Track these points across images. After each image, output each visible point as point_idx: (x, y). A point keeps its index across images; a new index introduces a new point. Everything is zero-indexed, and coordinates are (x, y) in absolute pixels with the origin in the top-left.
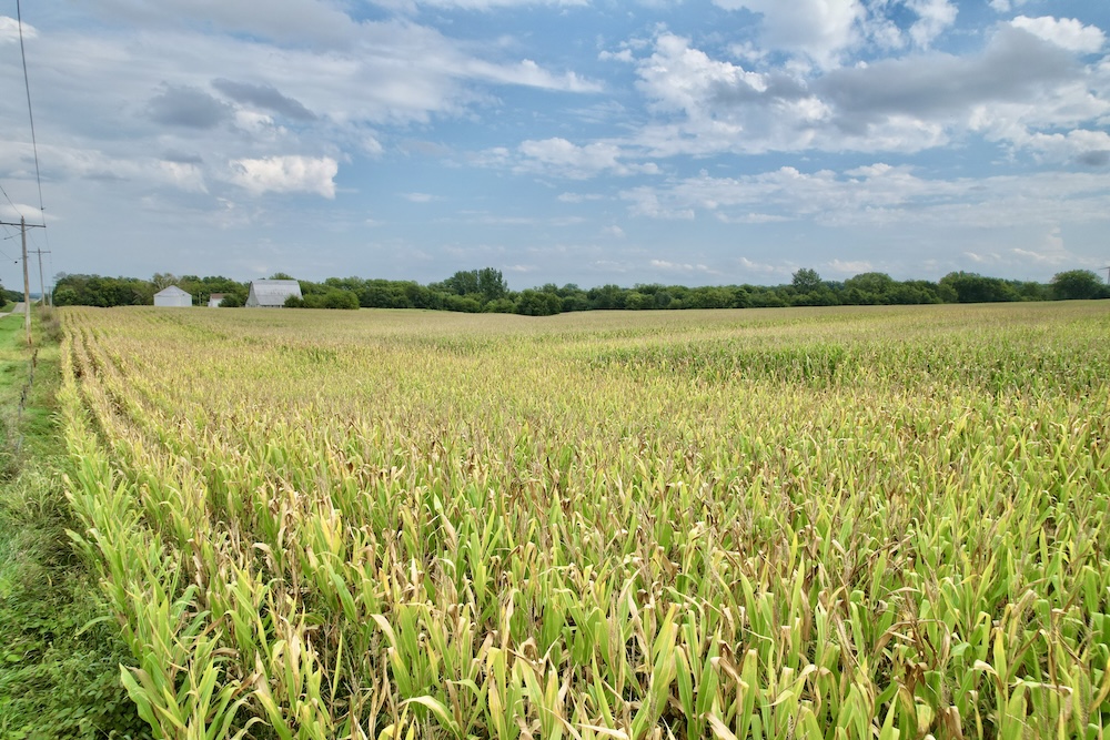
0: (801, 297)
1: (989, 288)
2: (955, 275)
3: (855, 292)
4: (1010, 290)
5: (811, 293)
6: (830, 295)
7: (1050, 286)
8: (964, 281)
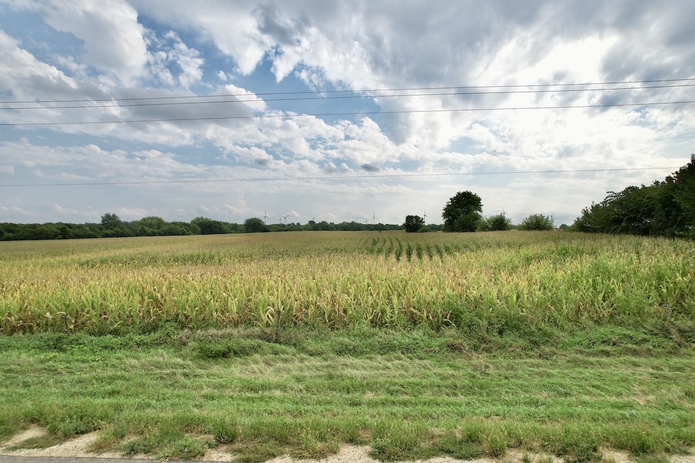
0: (108, 231)
1: (216, 227)
2: (198, 219)
3: (143, 228)
4: (226, 228)
5: (115, 229)
6: (127, 230)
7: (244, 225)
8: (203, 222)
